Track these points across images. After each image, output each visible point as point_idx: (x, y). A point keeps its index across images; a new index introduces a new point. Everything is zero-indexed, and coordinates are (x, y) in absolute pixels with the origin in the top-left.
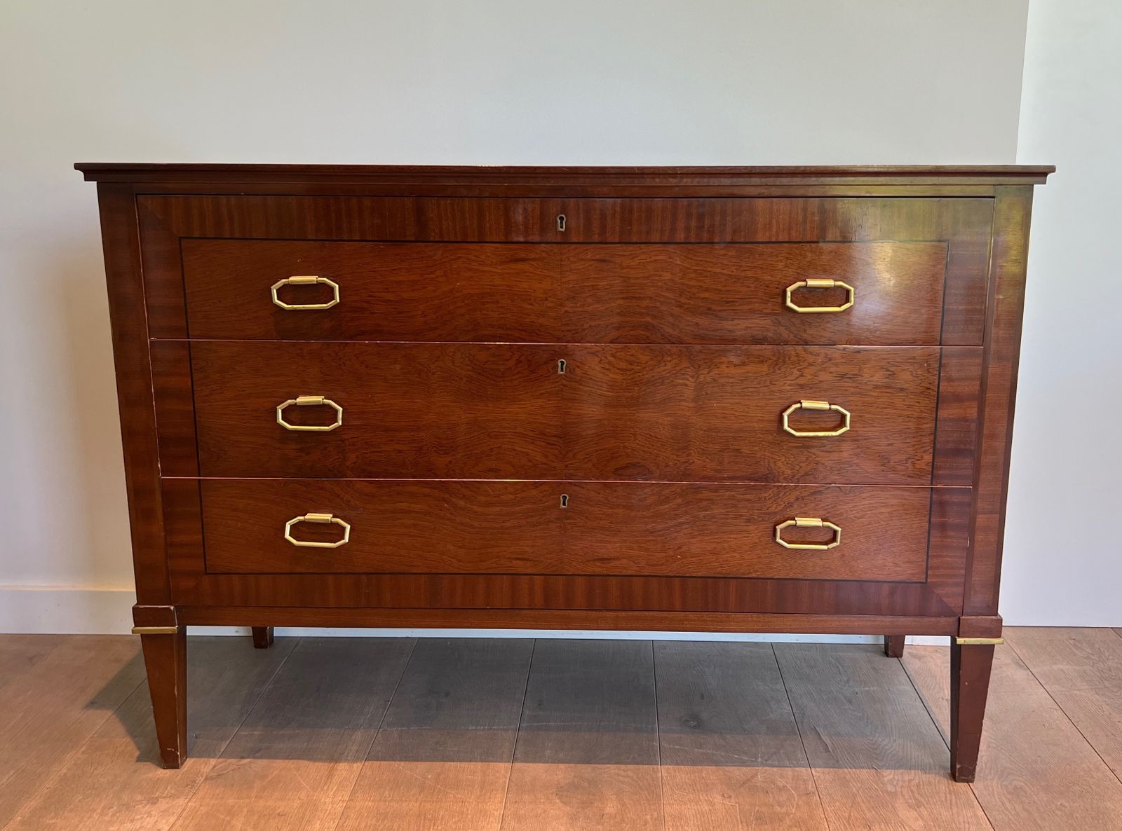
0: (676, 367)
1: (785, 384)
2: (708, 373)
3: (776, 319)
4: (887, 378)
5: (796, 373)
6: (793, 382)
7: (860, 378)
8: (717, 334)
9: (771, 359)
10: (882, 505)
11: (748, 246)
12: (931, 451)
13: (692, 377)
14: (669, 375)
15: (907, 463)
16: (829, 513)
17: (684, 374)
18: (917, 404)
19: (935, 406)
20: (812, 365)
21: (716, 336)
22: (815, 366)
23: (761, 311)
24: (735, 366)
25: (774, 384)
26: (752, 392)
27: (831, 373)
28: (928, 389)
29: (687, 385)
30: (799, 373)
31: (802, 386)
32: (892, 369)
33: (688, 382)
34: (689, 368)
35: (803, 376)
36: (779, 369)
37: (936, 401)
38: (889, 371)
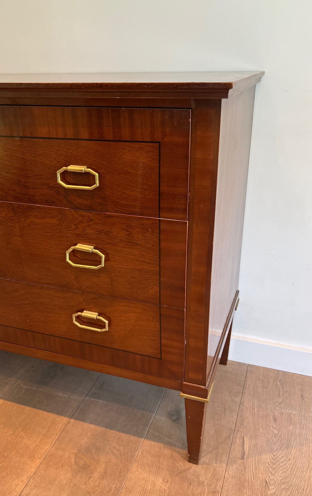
0: (7, 215)
1: (68, 232)
2: (25, 221)
3: (57, 190)
4: (127, 236)
5: (74, 227)
6: (72, 232)
7: (111, 234)
8: (26, 197)
9: (57, 216)
10: (132, 311)
11: (33, 139)
12: (158, 284)
13: (17, 222)
14: (4, 220)
15: (144, 290)
16: (102, 311)
17: (12, 220)
18: (147, 255)
19: (158, 257)
20: (82, 222)
21: (25, 198)
22: (84, 223)
23: (48, 184)
24: (39, 218)
25: (62, 232)
26: (51, 235)
27: (93, 229)
28: (153, 245)
29: (15, 227)
30: (74, 226)
31: (78, 235)
32: (130, 230)
33: (15, 225)
34: (14, 216)
35: (78, 229)
36: (64, 223)
37: (158, 254)
38: (127, 231)
